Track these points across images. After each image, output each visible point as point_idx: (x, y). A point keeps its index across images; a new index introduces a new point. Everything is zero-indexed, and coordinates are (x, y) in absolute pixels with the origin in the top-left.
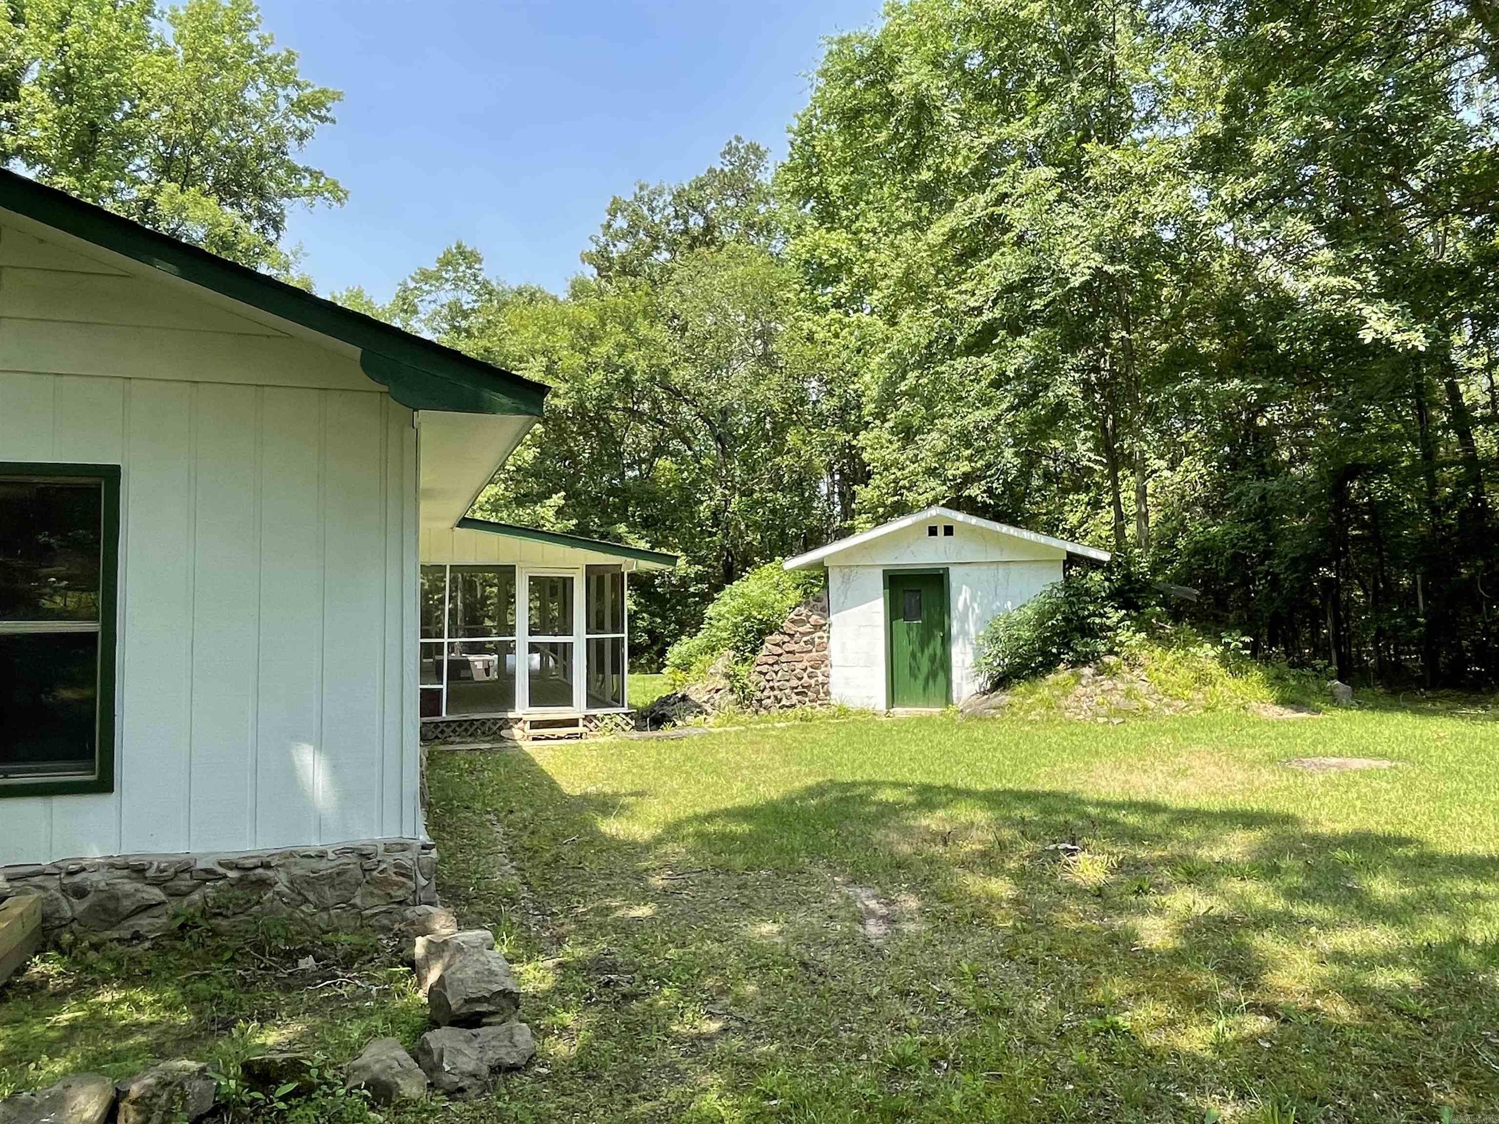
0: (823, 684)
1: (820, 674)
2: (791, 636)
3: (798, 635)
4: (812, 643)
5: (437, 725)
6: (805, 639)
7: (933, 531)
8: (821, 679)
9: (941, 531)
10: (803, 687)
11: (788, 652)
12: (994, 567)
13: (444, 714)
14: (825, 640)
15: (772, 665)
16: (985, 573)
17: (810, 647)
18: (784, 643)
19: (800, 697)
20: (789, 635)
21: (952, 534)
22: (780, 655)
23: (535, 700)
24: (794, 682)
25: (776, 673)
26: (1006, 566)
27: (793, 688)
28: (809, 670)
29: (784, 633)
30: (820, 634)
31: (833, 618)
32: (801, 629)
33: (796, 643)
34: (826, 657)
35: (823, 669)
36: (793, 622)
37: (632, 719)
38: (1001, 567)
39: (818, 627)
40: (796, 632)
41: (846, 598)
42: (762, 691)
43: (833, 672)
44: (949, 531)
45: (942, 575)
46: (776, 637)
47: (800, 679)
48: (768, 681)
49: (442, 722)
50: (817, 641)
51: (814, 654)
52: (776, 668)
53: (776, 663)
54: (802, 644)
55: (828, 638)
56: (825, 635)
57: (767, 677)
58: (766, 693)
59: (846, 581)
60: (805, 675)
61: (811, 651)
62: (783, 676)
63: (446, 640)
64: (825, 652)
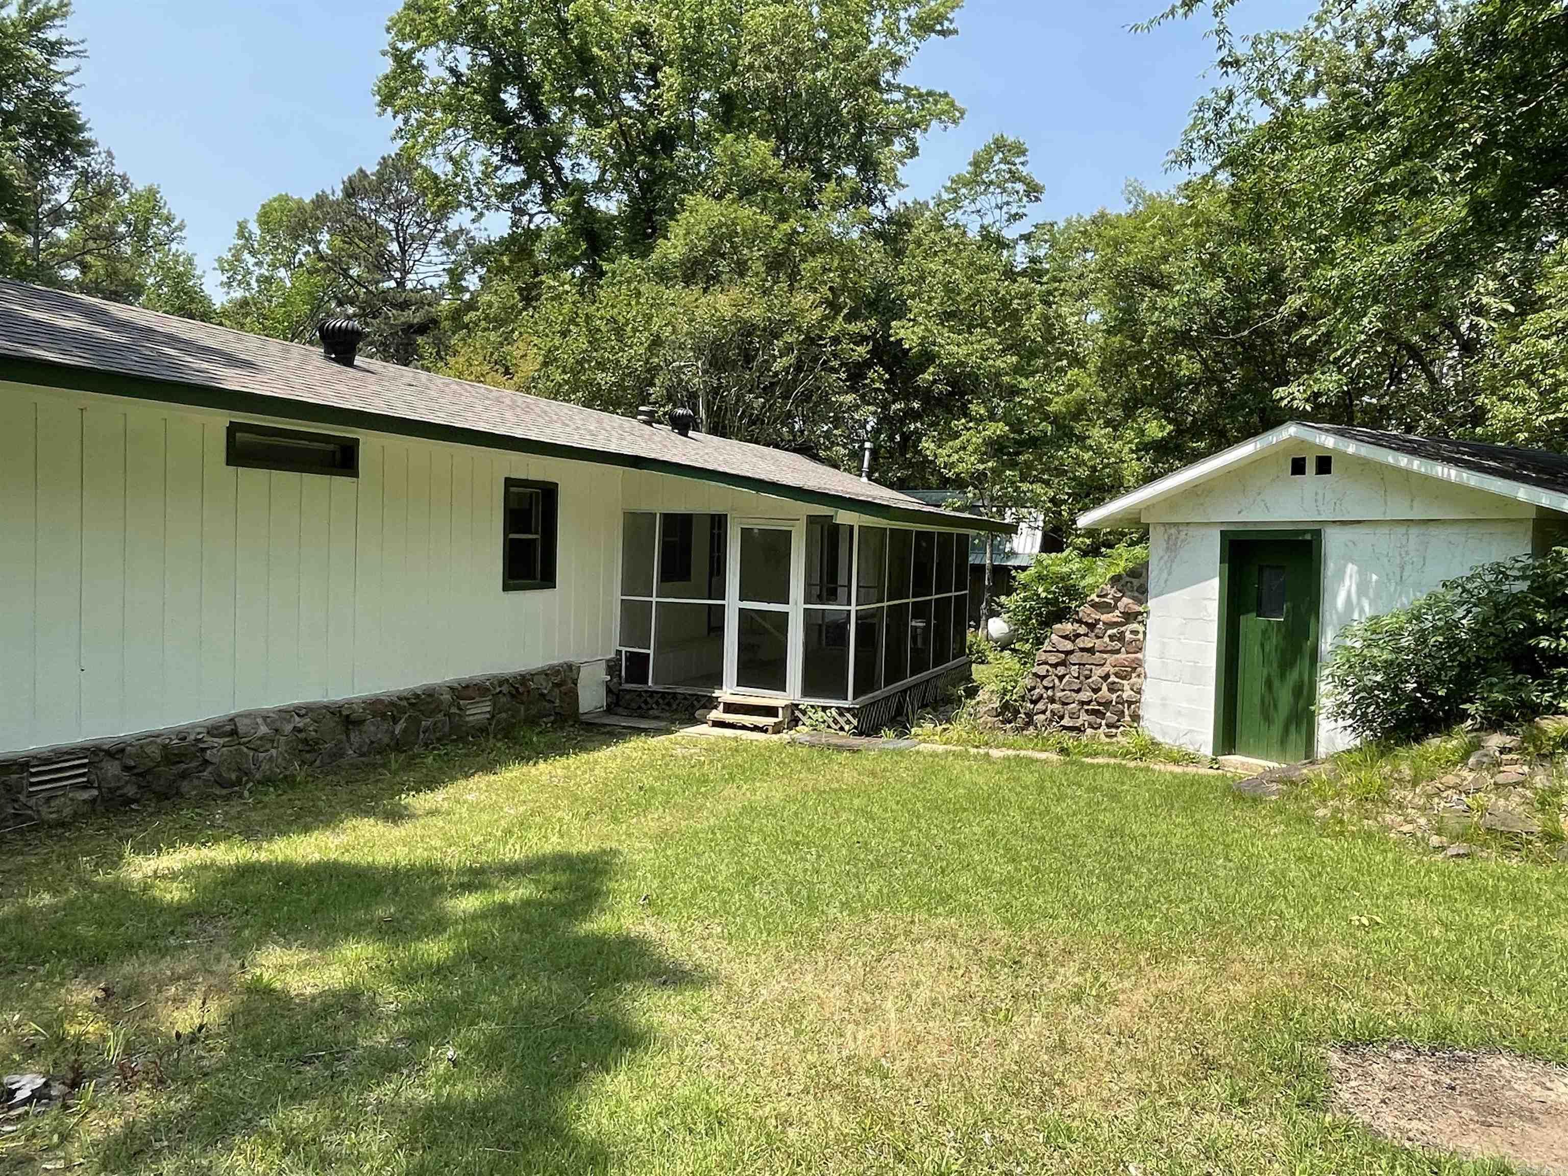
0: (1130, 703)
1: (1127, 687)
2: (1092, 626)
3: (1101, 625)
4: (1121, 638)
5: (639, 694)
6: (1110, 632)
7: (1298, 467)
8: (1127, 694)
9: (1311, 466)
10: (1099, 704)
11: (1083, 650)
12: (1402, 530)
13: (650, 684)
14: (1141, 636)
15: (1055, 666)
16: (1383, 540)
17: (1117, 645)
18: (1078, 636)
19: (1092, 718)
20: (1087, 624)
21: (1328, 471)
22: (1068, 653)
23: (744, 680)
24: (1085, 695)
25: (1061, 678)
26: (1422, 529)
27: (1083, 703)
28: (1113, 678)
29: (1080, 621)
30: (1134, 626)
31: (1152, 604)
32: (1104, 617)
33: (1098, 637)
34: (1139, 663)
35: (1133, 680)
36: (1094, 605)
37: (854, 716)
38: (1414, 531)
39: (1130, 617)
40: (1098, 621)
41: (1169, 574)
42: (1034, 702)
43: (1148, 687)
44: (1324, 465)
45: (1310, 542)
46: (1068, 627)
47: (1096, 691)
48: (1047, 688)
49: (646, 692)
50: (1128, 636)
51: (1122, 656)
52: (1061, 670)
53: (1063, 663)
54: (1106, 639)
55: (1145, 633)
56: (1141, 629)
57: (1045, 683)
58: (1040, 706)
59: (1172, 547)
60: (1105, 688)
61: (1118, 652)
62: (1069, 683)
63: (654, 599)
64: (1139, 655)
